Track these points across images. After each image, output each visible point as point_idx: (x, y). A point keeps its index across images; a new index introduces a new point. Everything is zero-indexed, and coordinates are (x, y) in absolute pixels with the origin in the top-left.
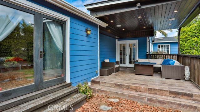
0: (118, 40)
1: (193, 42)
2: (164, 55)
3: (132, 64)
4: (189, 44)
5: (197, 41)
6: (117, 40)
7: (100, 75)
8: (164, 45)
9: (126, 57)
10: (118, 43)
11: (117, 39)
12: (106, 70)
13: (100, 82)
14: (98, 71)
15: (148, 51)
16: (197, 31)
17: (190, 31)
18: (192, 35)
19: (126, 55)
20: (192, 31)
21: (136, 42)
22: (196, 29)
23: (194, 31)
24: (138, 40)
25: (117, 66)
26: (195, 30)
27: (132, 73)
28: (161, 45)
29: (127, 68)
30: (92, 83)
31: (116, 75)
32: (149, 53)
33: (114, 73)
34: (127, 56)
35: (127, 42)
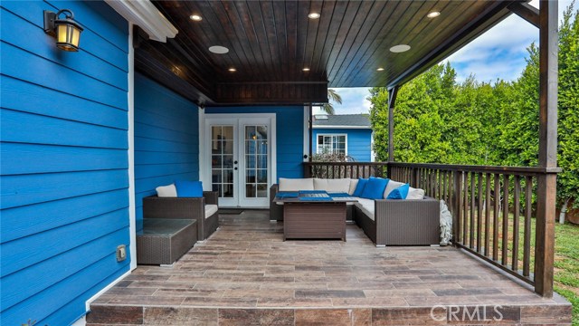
0: (206, 112)
1: (407, 130)
2: (348, 164)
3: (254, 196)
4: (398, 136)
5: (415, 128)
6: (201, 111)
7: (138, 264)
8: (332, 135)
9: (235, 172)
10: (207, 121)
11: (202, 106)
12: (171, 235)
13: (140, 310)
14: (127, 247)
15: (306, 152)
16: (416, 102)
17: (402, 102)
18: (405, 110)
19: (235, 166)
20: (406, 101)
21: (267, 120)
22: (413, 95)
23: (410, 102)
24: (275, 115)
25: (210, 210)
26: (410, 99)
27: (265, 232)
28: (325, 135)
29: (238, 211)
30: (96, 320)
31: (208, 253)
32: (310, 159)
33: (201, 243)
34: (240, 168)
35: (240, 121)
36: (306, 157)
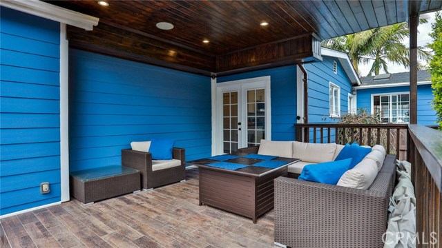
0: (218, 82)
8: (391, 95)
10: (218, 89)
11: (214, 77)
19: (239, 127)
24: (269, 77)
33: (146, 190)
34: (242, 129)
35: (242, 86)
36: (299, 118)
